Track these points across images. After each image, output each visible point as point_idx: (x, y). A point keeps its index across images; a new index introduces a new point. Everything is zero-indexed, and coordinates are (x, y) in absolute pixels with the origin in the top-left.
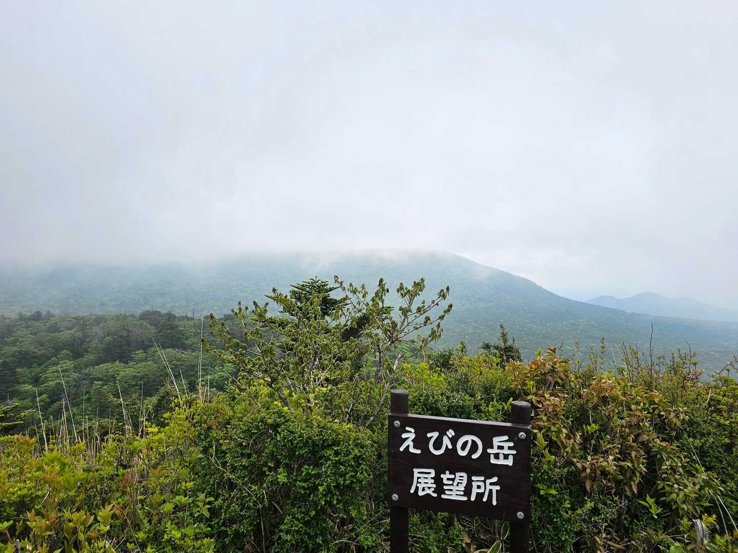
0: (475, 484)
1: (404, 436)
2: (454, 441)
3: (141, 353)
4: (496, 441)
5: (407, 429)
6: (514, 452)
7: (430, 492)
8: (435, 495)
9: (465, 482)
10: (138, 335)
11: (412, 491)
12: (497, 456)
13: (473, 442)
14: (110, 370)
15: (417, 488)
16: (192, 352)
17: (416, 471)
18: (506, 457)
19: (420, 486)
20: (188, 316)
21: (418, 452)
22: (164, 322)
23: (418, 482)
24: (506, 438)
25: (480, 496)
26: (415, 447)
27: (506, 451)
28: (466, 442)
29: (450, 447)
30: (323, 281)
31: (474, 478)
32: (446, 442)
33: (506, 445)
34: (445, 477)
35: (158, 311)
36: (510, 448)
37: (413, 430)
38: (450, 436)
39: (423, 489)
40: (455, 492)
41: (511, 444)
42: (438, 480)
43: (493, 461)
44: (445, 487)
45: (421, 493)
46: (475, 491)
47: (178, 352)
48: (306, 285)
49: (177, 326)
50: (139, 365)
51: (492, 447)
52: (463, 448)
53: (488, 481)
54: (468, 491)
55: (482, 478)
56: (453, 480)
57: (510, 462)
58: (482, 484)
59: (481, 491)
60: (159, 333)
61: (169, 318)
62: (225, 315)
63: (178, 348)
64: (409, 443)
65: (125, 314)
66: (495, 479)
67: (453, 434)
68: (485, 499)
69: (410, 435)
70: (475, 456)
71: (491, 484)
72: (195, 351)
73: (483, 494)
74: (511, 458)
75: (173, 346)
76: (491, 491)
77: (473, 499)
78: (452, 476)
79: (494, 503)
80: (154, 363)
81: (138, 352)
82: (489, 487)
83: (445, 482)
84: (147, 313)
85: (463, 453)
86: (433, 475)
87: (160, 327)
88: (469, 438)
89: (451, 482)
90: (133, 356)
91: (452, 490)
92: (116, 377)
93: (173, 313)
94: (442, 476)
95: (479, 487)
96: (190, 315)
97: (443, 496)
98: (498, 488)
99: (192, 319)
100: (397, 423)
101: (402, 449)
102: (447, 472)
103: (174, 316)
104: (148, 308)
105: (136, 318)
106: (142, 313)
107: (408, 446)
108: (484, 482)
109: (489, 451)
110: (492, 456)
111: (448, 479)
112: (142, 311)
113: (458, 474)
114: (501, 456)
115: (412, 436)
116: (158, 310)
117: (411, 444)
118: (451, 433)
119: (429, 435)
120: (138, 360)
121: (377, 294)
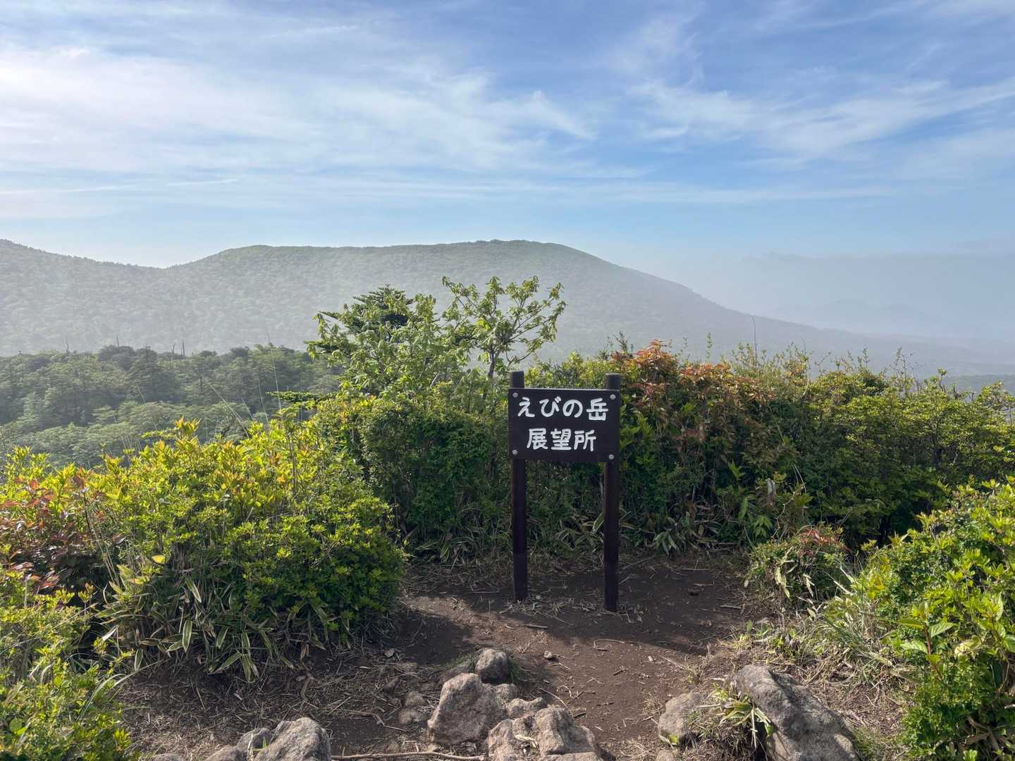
0: (577, 437)
1: (521, 404)
2: (561, 405)
3: (107, 411)
4: (593, 403)
5: (524, 398)
6: (607, 410)
7: (542, 446)
8: (546, 448)
9: (569, 436)
10: (101, 383)
11: (528, 447)
12: (594, 414)
13: (576, 405)
14: (61, 437)
15: (532, 444)
16: (187, 406)
17: (531, 431)
18: (601, 414)
19: (535, 442)
20: (175, 352)
21: (533, 416)
22: (138, 363)
23: (533, 439)
24: (601, 400)
25: (581, 445)
26: (530, 412)
27: (601, 410)
28: (570, 405)
29: (558, 410)
30: (399, 291)
31: (576, 432)
32: (555, 407)
33: (600, 405)
34: (554, 433)
35: (129, 347)
36: (603, 407)
37: (528, 400)
38: (558, 402)
39: (537, 444)
40: (562, 444)
41: (605, 404)
42: (548, 437)
43: (591, 418)
44: (554, 441)
45: (535, 448)
46: (577, 442)
47: (165, 407)
48: (375, 297)
49: (159, 369)
50: (106, 428)
51: (590, 408)
52: (568, 410)
53: (587, 434)
54: (571, 443)
55: (583, 432)
56: (560, 435)
57: (603, 418)
58: (582, 437)
59: (582, 441)
60: (132, 379)
61: (147, 357)
62: (232, 350)
63: (165, 401)
64: (526, 409)
65: (75, 352)
66: (592, 432)
67: (560, 400)
68: (585, 448)
69: (526, 403)
70: (577, 416)
71: (589, 436)
72: (191, 405)
73: (583, 443)
74: (604, 415)
75: (156, 399)
76: (589, 441)
77: (576, 448)
78: (560, 432)
79: (592, 450)
80: (131, 424)
81: (104, 409)
82: (587, 438)
83: (554, 437)
84: (111, 350)
85: (567, 414)
86: (545, 432)
87: (134, 369)
88: (572, 402)
89: (559, 437)
90: (94, 415)
91: (559, 443)
92: (72, 447)
93: (151, 349)
94: (552, 433)
95: (580, 439)
96: (178, 352)
97: (553, 448)
98: (595, 438)
99: (181, 357)
100: (515, 395)
101: (519, 415)
102: (556, 430)
103: (154, 354)
104: (109, 342)
105: (94, 358)
106: (102, 350)
107: (525, 412)
108: (584, 434)
109: (588, 411)
110: (590, 415)
111: (557, 435)
112: (101, 348)
113: (564, 431)
114: (597, 414)
115: (528, 404)
116: (127, 345)
117: (527, 410)
118: (558, 399)
119: (541, 402)
120: (104, 421)
121: (488, 295)
